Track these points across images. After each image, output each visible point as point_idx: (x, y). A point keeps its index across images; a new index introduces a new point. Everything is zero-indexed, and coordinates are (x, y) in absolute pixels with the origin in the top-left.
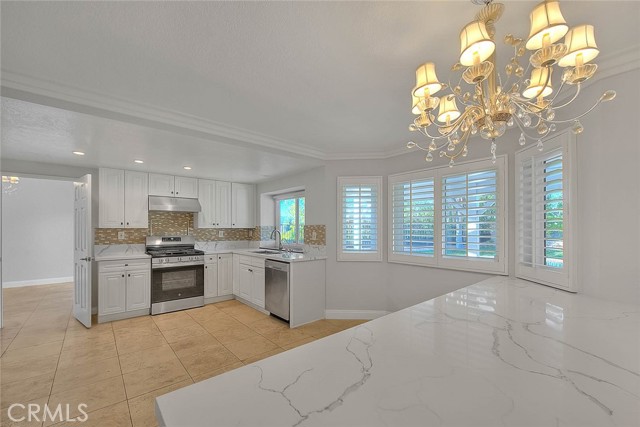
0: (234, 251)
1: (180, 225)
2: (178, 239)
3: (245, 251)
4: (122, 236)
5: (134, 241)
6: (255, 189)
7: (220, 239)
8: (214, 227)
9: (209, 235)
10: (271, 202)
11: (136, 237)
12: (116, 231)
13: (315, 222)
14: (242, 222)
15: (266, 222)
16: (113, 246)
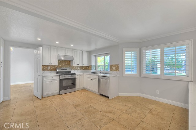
0: (84, 73)
1: (67, 65)
2: (66, 69)
3: (89, 73)
4: (49, 68)
5: (52, 70)
6: (90, 53)
7: (78, 70)
8: (77, 65)
9: (75, 68)
10: (95, 57)
11: (53, 68)
12: (47, 66)
13: (114, 64)
14: (86, 64)
15: (93, 64)
16: (46, 72)
